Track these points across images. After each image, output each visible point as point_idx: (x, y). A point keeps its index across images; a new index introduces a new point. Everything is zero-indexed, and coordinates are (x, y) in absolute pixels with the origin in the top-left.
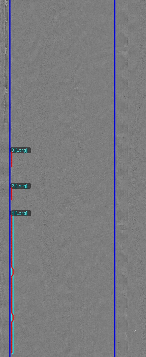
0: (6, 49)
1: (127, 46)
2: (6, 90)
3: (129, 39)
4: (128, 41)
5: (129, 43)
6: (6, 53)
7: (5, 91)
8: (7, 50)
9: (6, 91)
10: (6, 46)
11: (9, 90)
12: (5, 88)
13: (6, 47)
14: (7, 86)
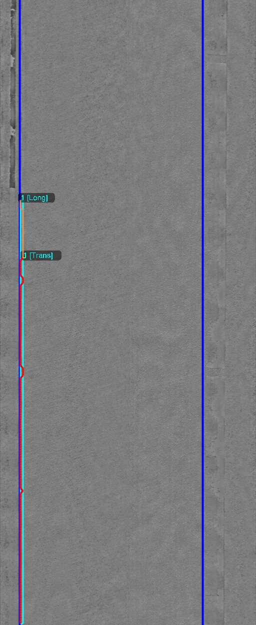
0: (14, 58)
1: (225, 54)
2: (13, 130)
3: (228, 41)
4: (226, 45)
5: (229, 48)
6: (12, 66)
7: (11, 132)
8: (14, 60)
9: (13, 132)
10: (13, 53)
11: (18, 131)
12: (11, 128)
13: (13, 56)
14: (15, 123)
